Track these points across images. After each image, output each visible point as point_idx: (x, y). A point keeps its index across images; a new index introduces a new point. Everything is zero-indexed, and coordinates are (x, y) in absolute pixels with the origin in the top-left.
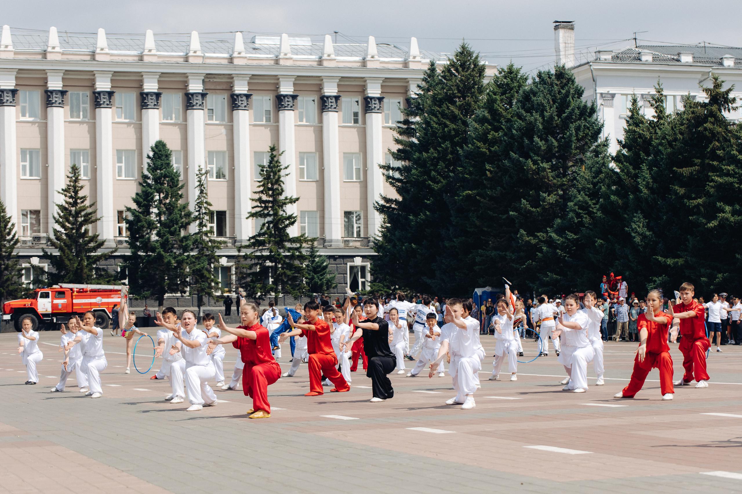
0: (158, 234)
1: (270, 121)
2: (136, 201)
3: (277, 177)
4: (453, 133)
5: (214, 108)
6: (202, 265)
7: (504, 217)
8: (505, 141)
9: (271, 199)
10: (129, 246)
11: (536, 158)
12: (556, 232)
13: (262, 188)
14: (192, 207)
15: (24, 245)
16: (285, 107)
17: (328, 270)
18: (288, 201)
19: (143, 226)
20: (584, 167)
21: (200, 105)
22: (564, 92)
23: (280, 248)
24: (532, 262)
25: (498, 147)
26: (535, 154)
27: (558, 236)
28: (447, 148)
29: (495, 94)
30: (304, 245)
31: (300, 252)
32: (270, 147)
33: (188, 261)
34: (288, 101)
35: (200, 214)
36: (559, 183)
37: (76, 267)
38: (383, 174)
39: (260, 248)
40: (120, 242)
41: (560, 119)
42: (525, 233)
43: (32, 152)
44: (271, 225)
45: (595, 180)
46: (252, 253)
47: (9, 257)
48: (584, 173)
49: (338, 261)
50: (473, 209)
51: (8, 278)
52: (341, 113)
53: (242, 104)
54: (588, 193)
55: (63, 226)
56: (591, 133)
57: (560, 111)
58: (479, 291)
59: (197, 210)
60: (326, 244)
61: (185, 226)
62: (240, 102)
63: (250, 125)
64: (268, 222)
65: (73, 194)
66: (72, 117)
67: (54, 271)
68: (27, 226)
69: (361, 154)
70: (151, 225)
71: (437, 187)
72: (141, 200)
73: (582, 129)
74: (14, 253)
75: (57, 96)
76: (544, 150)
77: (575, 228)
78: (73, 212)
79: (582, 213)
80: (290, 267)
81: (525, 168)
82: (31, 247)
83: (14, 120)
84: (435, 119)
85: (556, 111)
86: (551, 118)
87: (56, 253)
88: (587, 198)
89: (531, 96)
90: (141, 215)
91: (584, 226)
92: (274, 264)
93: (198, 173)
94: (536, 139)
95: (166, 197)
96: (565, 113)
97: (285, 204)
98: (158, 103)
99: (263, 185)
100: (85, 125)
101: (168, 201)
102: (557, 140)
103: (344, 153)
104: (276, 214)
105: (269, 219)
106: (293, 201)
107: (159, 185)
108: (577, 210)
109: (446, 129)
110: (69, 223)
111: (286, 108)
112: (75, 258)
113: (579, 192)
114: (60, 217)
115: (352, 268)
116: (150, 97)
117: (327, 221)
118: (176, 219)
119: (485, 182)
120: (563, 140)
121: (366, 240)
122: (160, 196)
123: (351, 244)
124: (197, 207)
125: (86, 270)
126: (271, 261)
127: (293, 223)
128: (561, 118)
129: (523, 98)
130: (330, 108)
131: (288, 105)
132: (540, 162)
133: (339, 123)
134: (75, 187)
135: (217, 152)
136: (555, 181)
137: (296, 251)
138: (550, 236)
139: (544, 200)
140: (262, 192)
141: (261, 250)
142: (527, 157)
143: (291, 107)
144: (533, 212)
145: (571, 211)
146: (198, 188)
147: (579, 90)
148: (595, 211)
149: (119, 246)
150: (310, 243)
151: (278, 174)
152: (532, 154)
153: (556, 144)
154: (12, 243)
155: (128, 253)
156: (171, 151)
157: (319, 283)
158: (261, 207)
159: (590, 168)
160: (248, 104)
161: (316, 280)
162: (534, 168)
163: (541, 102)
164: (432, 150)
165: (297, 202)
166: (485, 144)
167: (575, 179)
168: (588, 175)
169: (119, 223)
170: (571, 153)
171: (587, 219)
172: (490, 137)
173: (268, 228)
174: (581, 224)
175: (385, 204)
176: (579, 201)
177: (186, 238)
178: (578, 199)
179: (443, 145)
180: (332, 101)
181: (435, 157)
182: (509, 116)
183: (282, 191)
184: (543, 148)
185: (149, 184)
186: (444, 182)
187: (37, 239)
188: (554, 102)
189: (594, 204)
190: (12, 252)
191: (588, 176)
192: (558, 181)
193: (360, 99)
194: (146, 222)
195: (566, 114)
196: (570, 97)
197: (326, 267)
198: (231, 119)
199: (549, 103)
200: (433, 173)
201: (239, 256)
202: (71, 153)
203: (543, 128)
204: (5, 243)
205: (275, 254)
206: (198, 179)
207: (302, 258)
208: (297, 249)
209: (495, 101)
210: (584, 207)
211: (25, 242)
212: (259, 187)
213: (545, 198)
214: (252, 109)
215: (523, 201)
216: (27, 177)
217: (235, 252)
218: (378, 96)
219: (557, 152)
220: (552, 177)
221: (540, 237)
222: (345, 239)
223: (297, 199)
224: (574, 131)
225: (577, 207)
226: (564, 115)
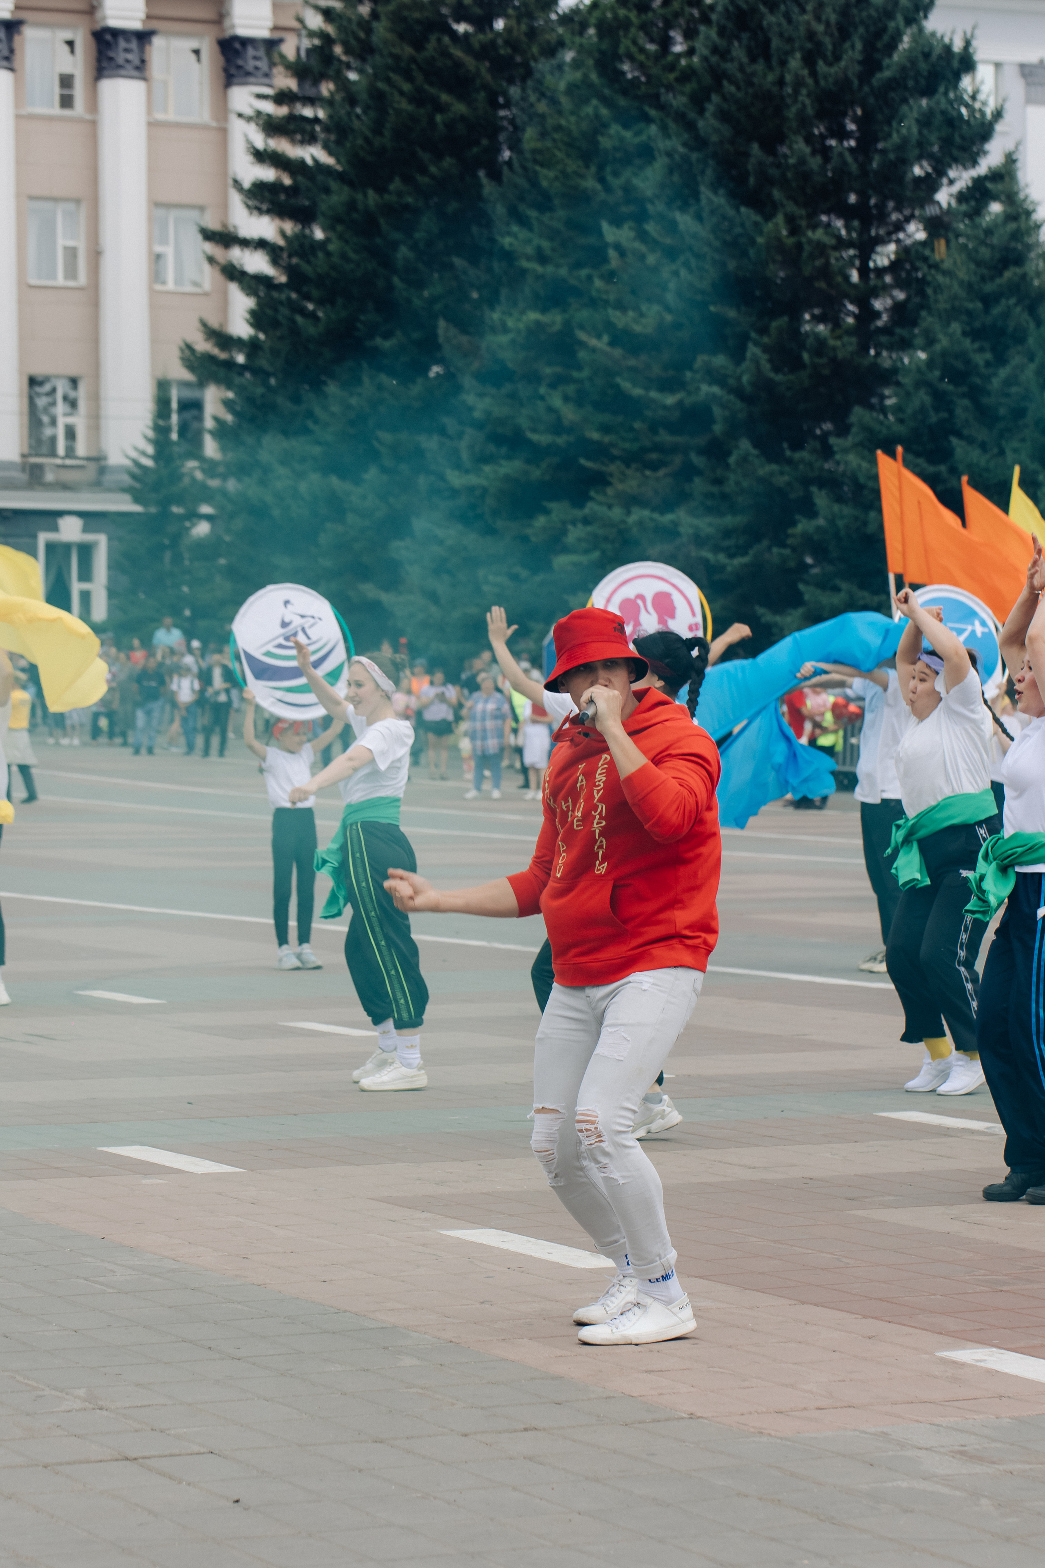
38: (211, 260)
45: (991, 288)
50: (548, 371)
54: (970, 328)
57: (870, 62)
69: (83, 202)
79: (953, 393)
86: (838, 82)
88: (968, 344)
96: (882, 69)
115: (51, 545)
121: (94, 466)
164: (396, 184)
175: (216, 351)
191: (969, 273)
193: (79, 33)
195: (887, 74)
210: (960, 371)
215: (752, 349)
218: (137, 25)
221: (802, 466)
222: (31, 460)
226: (879, 75)
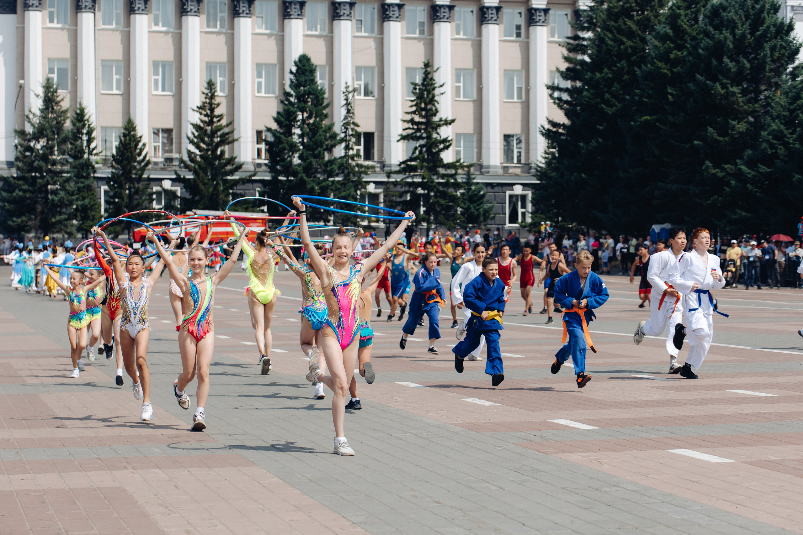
0: (300, 157)
1: (424, 34)
2: (276, 120)
3: (430, 96)
4: (630, 50)
5: (363, 19)
6: (348, 192)
7: (688, 146)
8: (690, 61)
9: (424, 120)
10: (269, 170)
11: (725, 81)
12: (746, 164)
13: (414, 109)
14: (338, 128)
15: (155, 167)
16: (441, 18)
17: (485, 199)
18: (442, 122)
19: (284, 149)
20: (779, 92)
21: (348, 15)
22: (758, 7)
23: (434, 175)
24: (718, 198)
25: (682, 68)
26: (724, 77)
27: (749, 168)
28: (623, 68)
29: (679, 8)
30: (460, 171)
31: (456, 180)
32: (424, 63)
33: (333, 187)
34: (444, 12)
35: (346, 136)
36: (750, 109)
37: (212, 192)
38: (550, 95)
39: (412, 174)
40: (259, 165)
41: (753, 38)
42: (711, 165)
43: (164, 64)
44: (424, 149)
45: (792, 107)
46: (403, 179)
47: (140, 179)
48: (780, 98)
49: (496, 189)
50: (651, 136)
51: (139, 203)
52: (502, 26)
53: (393, 14)
54: (783, 121)
55: (198, 147)
56: (788, 53)
57: (754, 29)
58: (656, 228)
59: (343, 131)
60: (483, 170)
61: (330, 149)
62: (392, 13)
63: (402, 38)
64: (422, 146)
65: (209, 112)
66: (208, 26)
67: (188, 196)
68: (159, 146)
69: (524, 71)
70: (293, 148)
71: (611, 111)
72: (283, 120)
73: (777, 50)
74: (145, 176)
75: (192, 4)
76: (735, 72)
77: (768, 160)
78: (209, 132)
79: (776, 144)
80: (444, 195)
81: (712, 92)
82: (163, 169)
83: (145, 29)
84: (610, 36)
85: (749, 29)
86: (743, 36)
87: (190, 176)
88: (782, 127)
89: (721, 11)
90: (283, 136)
91: (779, 159)
92: (426, 192)
93: (345, 90)
94: (726, 60)
95: (309, 117)
96: (758, 31)
97: (439, 126)
98: (301, 12)
99: (416, 105)
100: (222, 36)
101: (311, 121)
102: (749, 61)
103: (505, 70)
104: (429, 137)
105: (422, 142)
106: (448, 123)
107: (302, 104)
108: (771, 140)
109: (622, 47)
110: (204, 143)
111: (442, 20)
112: (211, 182)
113: (773, 119)
114: (195, 136)
115: (511, 197)
116: (293, 6)
117: (484, 145)
118: (321, 141)
119: (666, 107)
120: (756, 62)
121: (527, 167)
122: (303, 115)
123: (511, 171)
124: (343, 128)
125: (222, 196)
126: (423, 189)
127: (447, 147)
128: (754, 36)
129: (711, 13)
130: (491, 20)
131: (444, 16)
132: (729, 85)
133: (500, 36)
134: (211, 104)
135: (366, 68)
136: (746, 107)
137: (450, 179)
138: (740, 169)
139: (733, 128)
140: (414, 112)
141: (413, 177)
142: (715, 79)
143: (448, 18)
144: (720, 141)
145: (765, 141)
146: (345, 107)
147: (775, 5)
148: (791, 141)
149: (258, 169)
150: (466, 169)
151: (432, 92)
152: (720, 77)
153: (748, 65)
154: (143, 164)
155: (268, 178)
156: (316, 66)
157: (476, 213)
158: (413, 129)
159: (786, 93)
160: (400, 15)
161: (473, 210)
162: (723, 92)
163: (732, 19)
164: (606, 70)
165: (453, 124)
166: (666, 64)
167: (769, 105)
168: (783, 101)
169: (257, 144)
170: (764, 76)
171: (782, 151)
172: (672, 56)
173: (421, 152)
174: (775, 156)
175: (552, 129)
176: (774, 130)
177: (331, 162)
178: (772, 128)
179: (618, 65)
180: (493, 12)
181: (609, 78)
182: (694, 33)
183: (437, 111)
184: (733, 70)
185: (291, 102)
186: (619, 105)
187: (169, 160)
188: (747, 18)
189: (790, 134)
190: (142, 174)
191: (785, 102)
192: (749, 107)
193: (523, 10)
194: (288, 144)
195: (760, 33)
196: (765, 12)
197: (484, 196)
198: (381, 31)
199: (742, 19)
200: (607, 95)
201: (388, 183)
202: (207, 66)
203: (734, 48)
204: (136, 164)
205: (427, 182)
206: (345, 97)
207: (457, 186)
208: (452, 176)
209: (679, 16)
210: (778, 136)
211: (156, 163)
212: (412, 106)
213: (734, 126)
214: (404, 20)
215: (710, 129)
216: (160, 92)
217: (383, 177)
218: (544, 7)
219: (748, 74)
220: (743, 102)
221: (728, 170)
222: (505, 165)
223: (453, 121)
224: (768, 52)
225: (771, 137)
226: (757, 33)
